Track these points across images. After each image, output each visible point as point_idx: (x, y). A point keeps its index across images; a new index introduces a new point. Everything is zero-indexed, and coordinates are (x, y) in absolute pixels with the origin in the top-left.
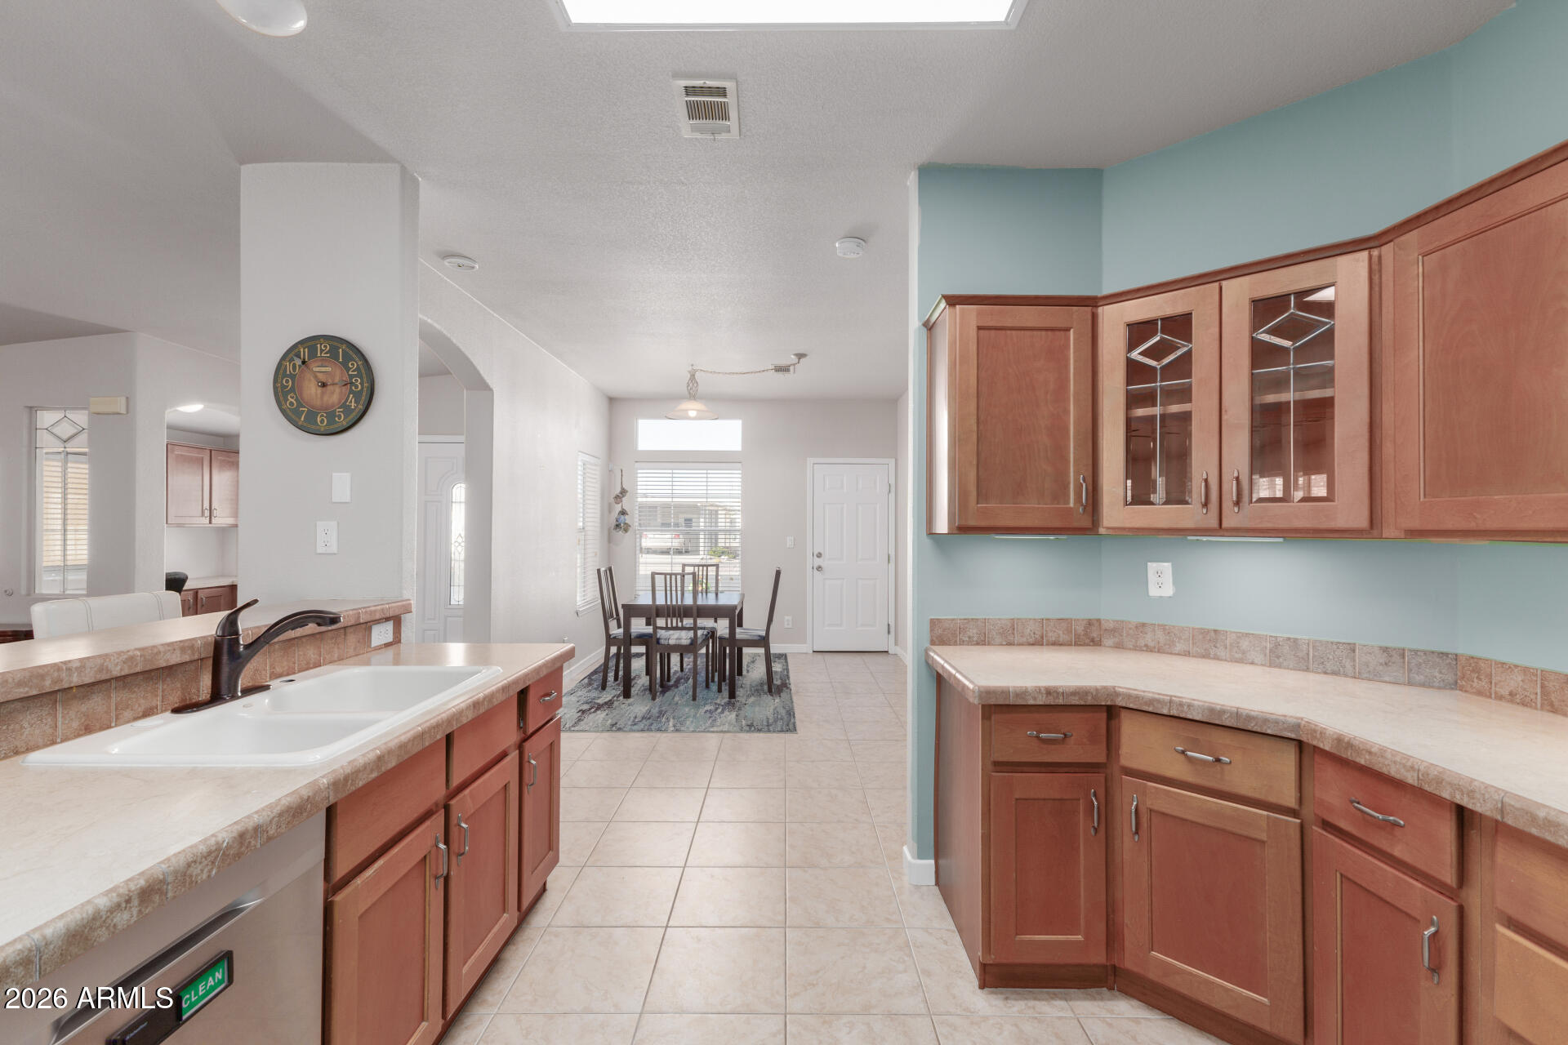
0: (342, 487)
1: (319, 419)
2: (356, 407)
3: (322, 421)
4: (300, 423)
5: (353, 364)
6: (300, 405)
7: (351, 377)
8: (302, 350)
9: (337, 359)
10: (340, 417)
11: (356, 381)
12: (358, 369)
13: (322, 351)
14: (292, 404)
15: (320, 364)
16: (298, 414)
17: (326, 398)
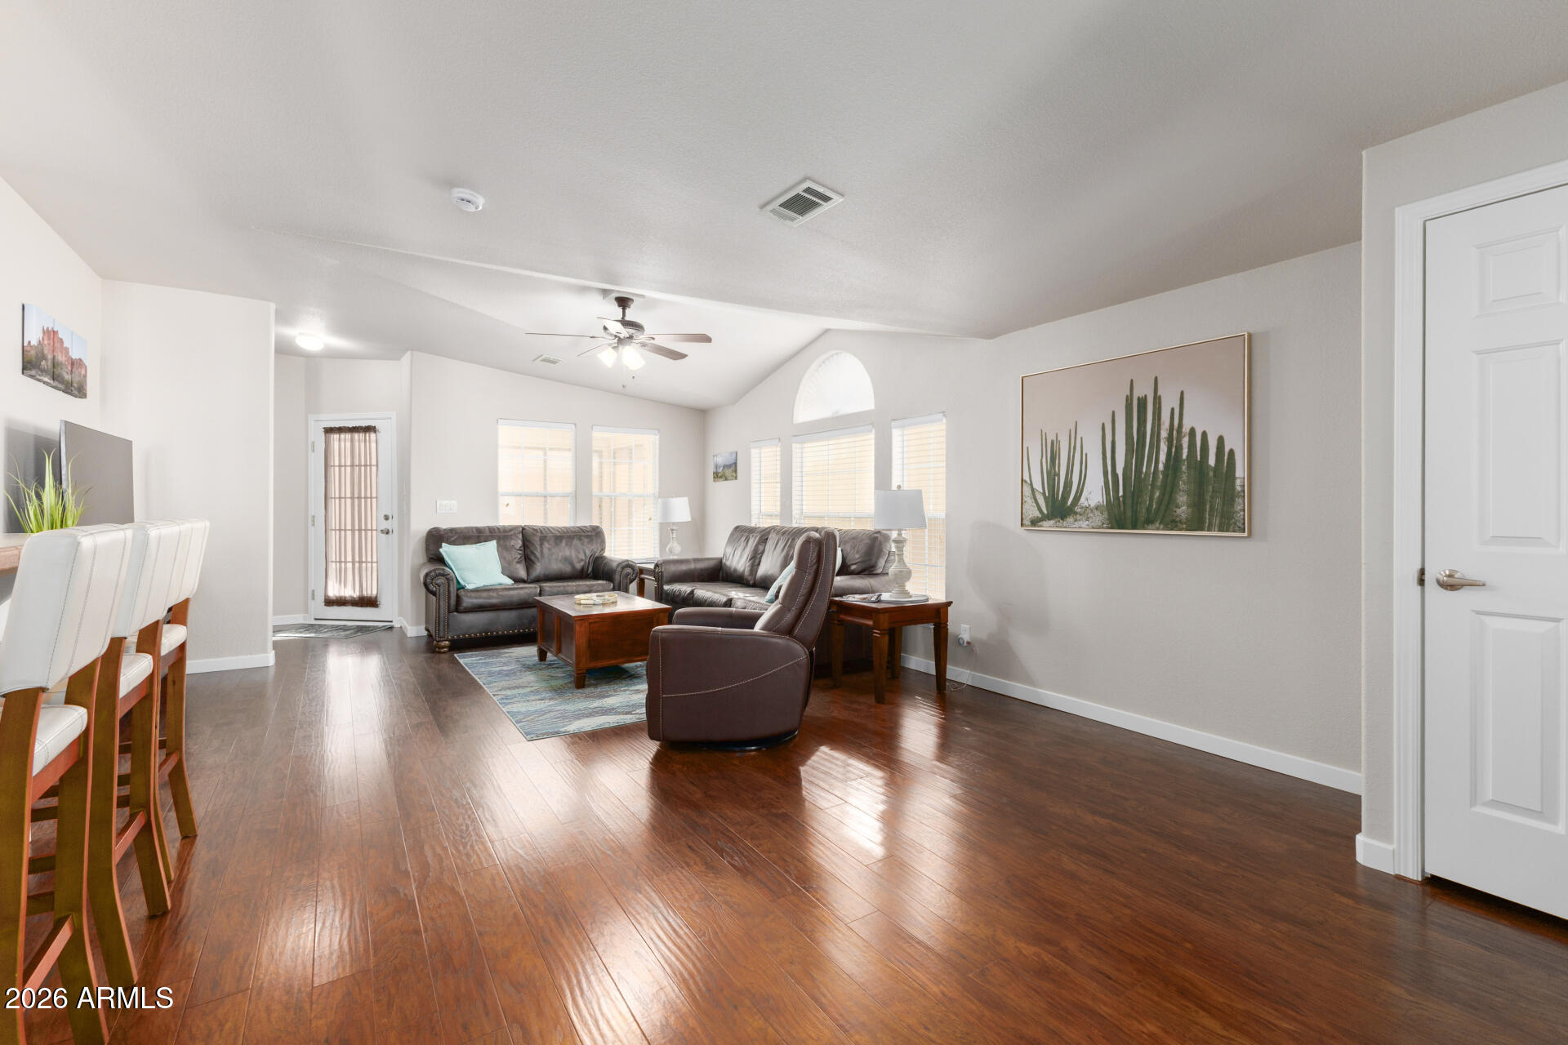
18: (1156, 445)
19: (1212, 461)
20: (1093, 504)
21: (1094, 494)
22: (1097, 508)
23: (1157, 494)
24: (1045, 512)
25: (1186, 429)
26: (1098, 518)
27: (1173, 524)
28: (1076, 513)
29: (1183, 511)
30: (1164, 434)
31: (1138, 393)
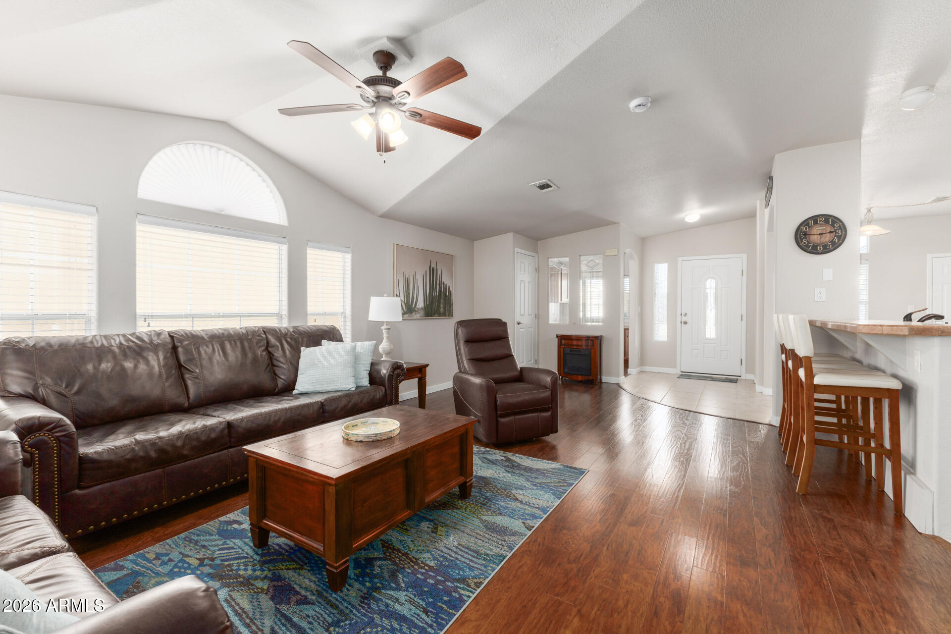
0: (828, 274)
1: (818, 248)
2: (838, 242)
3: (820, 249)
4: (809, 250)
5: (837, 225)
6: (809, 243)
7: (836, 230)
8: (810, 222)
9: (828, 223)
10: (829, 246)
11: (839, 231)
12: (840, 226)
13: (820, 221)
14: (805, 243)
15: (819, 226)
16: (808, 246)
17: (822, 240)
18: (436, 286)
19: (447, 294)
20: (420, 307)
21: (421, 304)
22: (422, 309)
23: (436, 304)
24: (405, 310)
25: (443, 282)
26: (422, 313)
27: (440, 315)
28: (415, 311)
29: (442, 310)
30: (438, 283)
31: (432, 266)
